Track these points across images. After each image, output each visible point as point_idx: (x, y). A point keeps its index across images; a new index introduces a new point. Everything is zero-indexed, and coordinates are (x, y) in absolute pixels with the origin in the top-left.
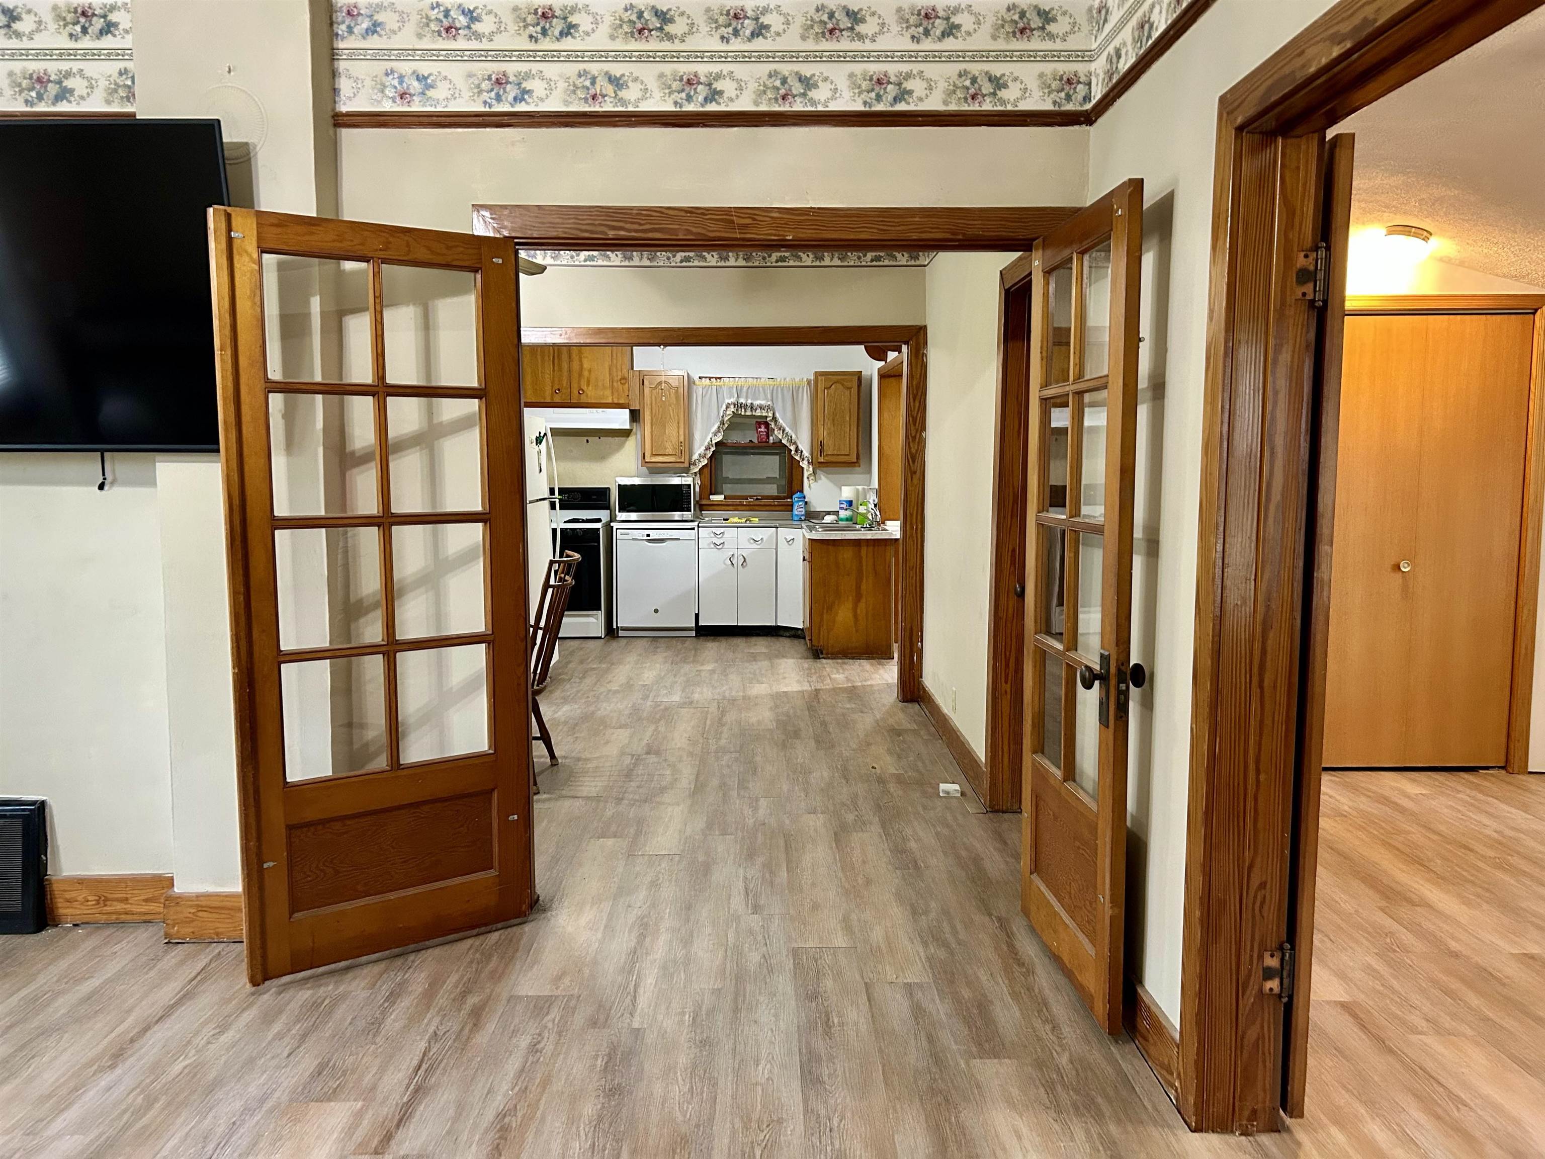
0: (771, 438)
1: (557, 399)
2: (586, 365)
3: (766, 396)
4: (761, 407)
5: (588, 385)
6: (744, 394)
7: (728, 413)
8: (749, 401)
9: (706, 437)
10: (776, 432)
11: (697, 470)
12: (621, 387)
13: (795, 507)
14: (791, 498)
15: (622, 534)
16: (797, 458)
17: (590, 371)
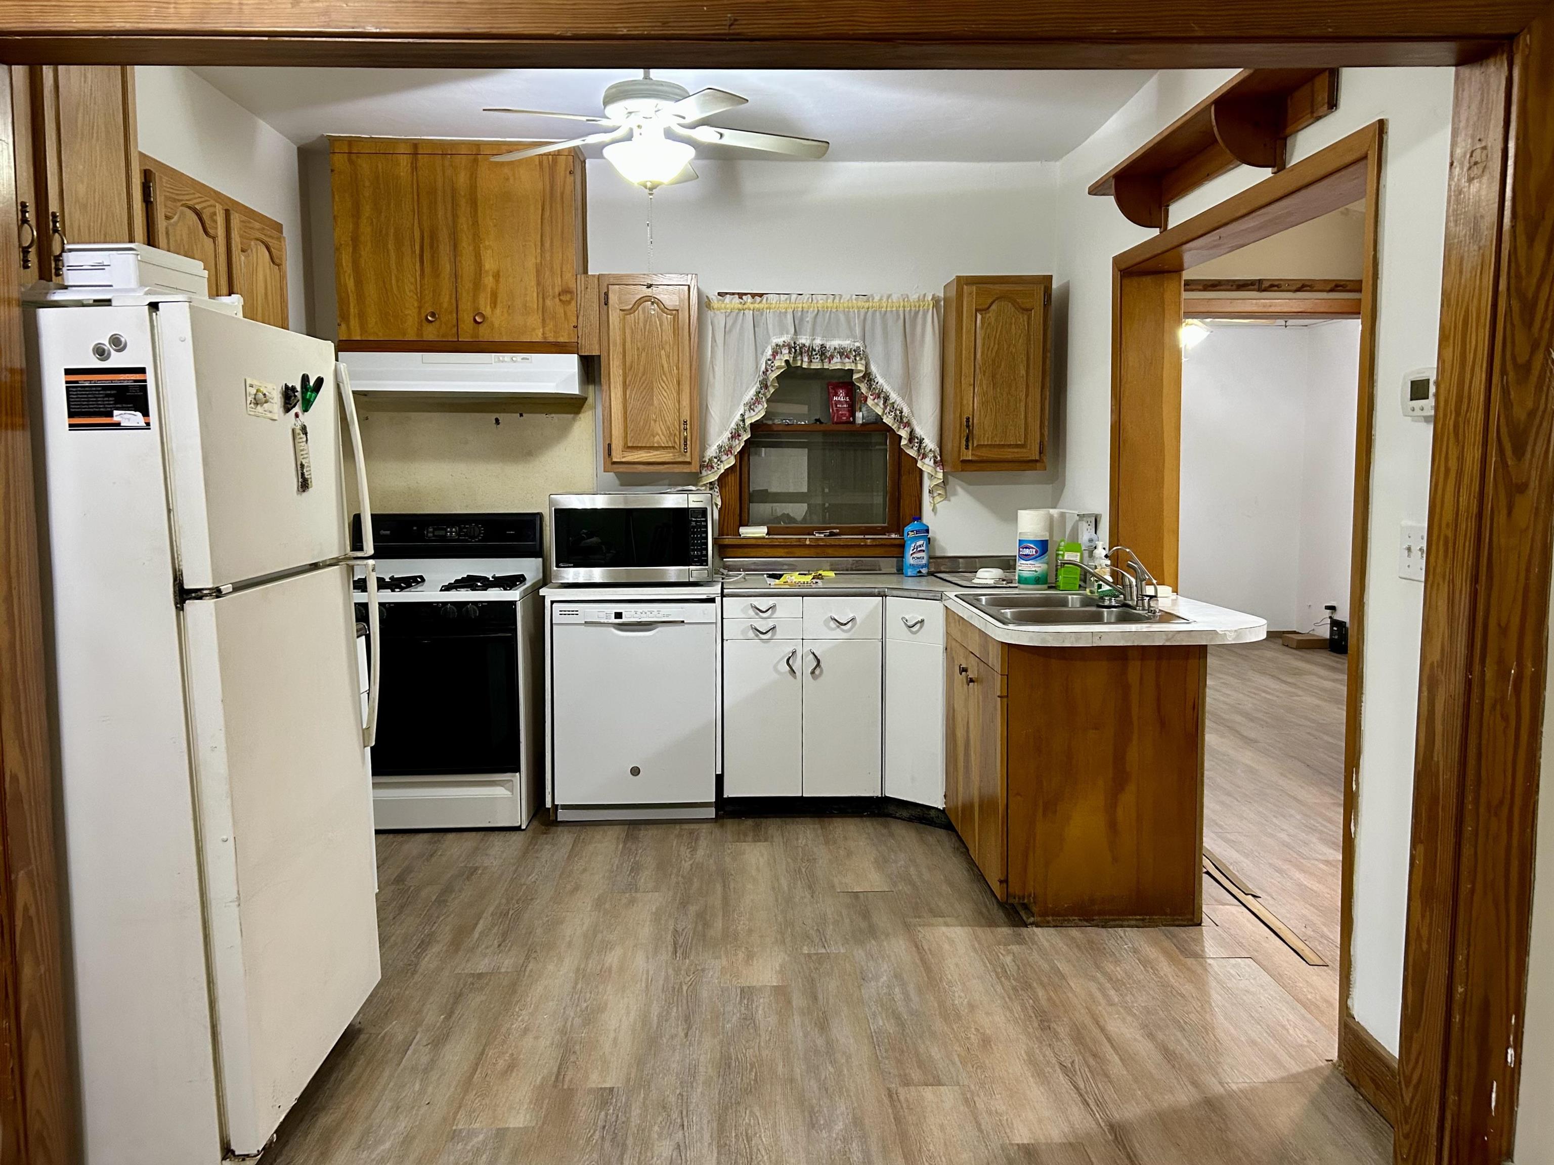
0: (859, 415)
1: (430, 333)
2: (489, 264)
3: (851, 329)
4: (843, 353)
5: (494, 304)
6: (808, 327)
7: (777, 363)
8: (818, 342)
9: (732, 413)
10: (870, 402)
11: (714, 478)
12: (560, 310)
13: (909, 550)
14: (900, 530)
15: (563, 613)
16: (912, 453)
17: (497, 276)
